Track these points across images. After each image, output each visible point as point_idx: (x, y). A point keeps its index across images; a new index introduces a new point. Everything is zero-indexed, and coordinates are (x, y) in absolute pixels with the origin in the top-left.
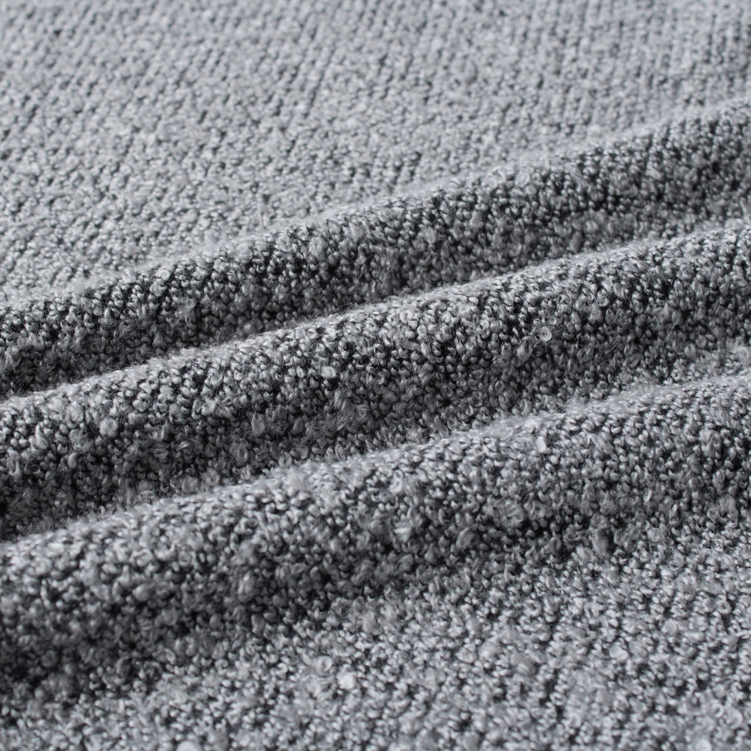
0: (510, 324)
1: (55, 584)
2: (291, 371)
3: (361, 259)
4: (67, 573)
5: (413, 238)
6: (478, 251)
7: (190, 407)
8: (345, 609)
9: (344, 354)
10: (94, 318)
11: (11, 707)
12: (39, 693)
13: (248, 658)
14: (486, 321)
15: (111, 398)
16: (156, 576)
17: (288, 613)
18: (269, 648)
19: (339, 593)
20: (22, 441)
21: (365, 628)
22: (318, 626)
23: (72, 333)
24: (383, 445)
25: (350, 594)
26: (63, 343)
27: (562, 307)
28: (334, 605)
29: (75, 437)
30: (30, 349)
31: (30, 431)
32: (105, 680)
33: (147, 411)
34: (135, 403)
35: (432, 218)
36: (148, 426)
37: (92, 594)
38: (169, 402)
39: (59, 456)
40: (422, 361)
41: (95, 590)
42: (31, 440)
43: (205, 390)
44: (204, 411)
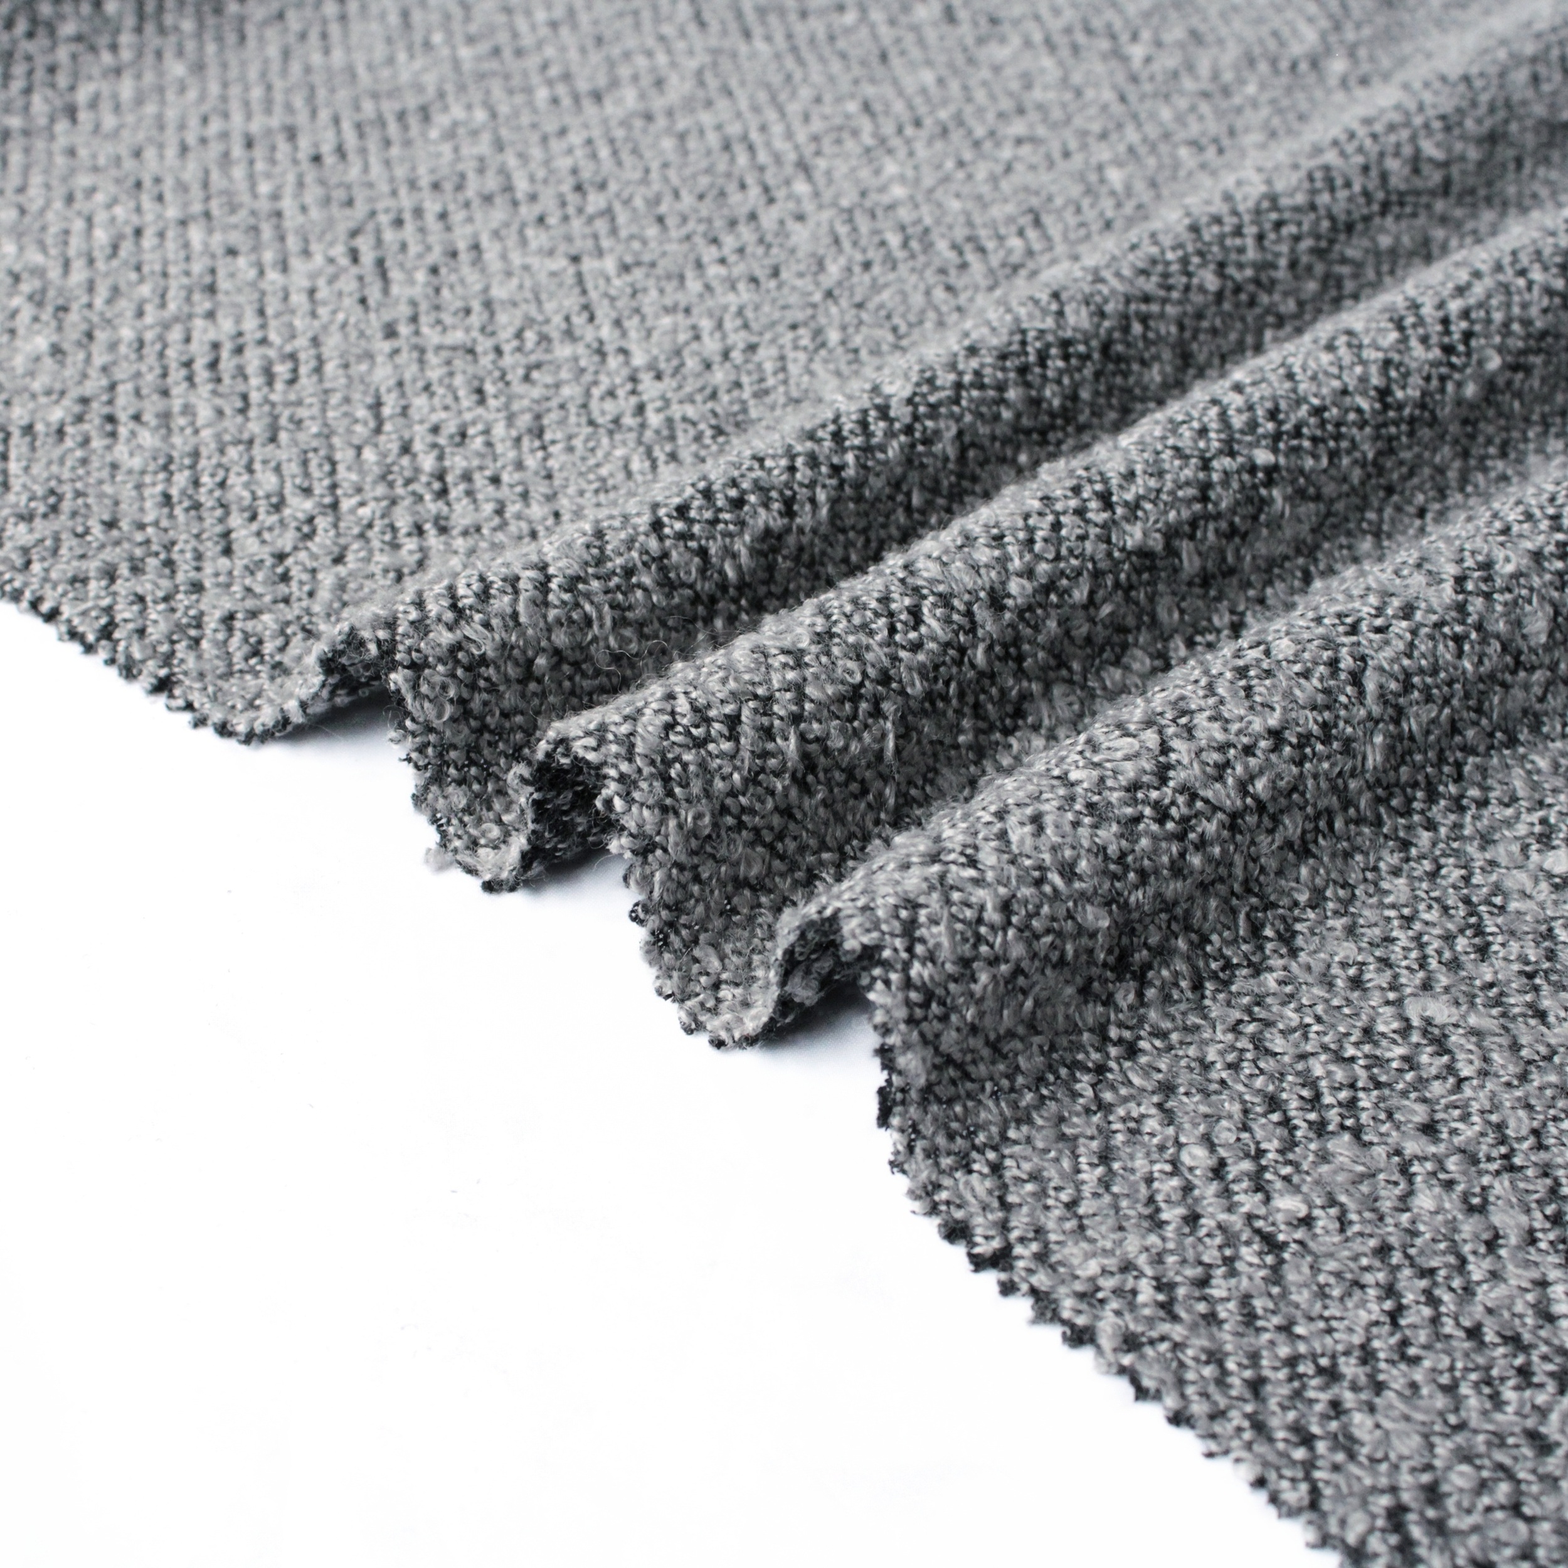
0: (1448, 350)
1: (1154, 795)
2: (1215, 464)
3: (1137, 328)
4: (1162, 774)
5: (1187, 288)
6: (1264, 299)
7: (1108, 541)
8: (1483, 771)
9: (1270, 426)
10: (836, 470)
11: (1121, 1025)
12: (1151, 993)
13: (1396, 872)
14: (1418, 350)
15: (1002, 546)
16: (1273, 757)
17: (1420, 794)
18: (1414, 852)
19: (1471, 751)
20: (913, 635)
21: (1521, 793)
22: (1458, 806)
23: (813, 501)
24: (1331, 571)
25: (1482, 749)
26: (804, 519)
27: (1498, 317)
28: (1467, 769)
29: (981, 613)
30: (768, 532)
31: (915, 613)
32: (1228, 952)
33: (1058, 558)
34: (1038, 547)
35: (1200, 254)
36: (1065, 582)
37: (1206, 801)
38: (1082, 538)
39: (962, 650)
40: (1362, 425)
41: (1209, 794)
42: (923, 629)
43: (1119, 511)
44: (1130, 544)
